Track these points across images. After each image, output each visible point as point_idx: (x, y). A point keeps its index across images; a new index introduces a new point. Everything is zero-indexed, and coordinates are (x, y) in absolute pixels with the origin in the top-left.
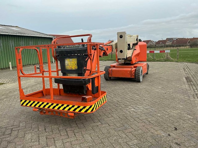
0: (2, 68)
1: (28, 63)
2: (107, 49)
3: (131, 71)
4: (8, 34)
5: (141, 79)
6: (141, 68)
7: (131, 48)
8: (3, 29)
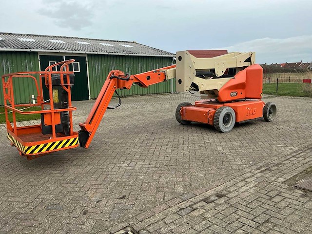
1: (133, 93)
2: (149, 78)
3: (208, 113)
4: (107, 53)
5: (227, 128)
6: (224, 110)
7: (218, 76)
8: (110, 46)
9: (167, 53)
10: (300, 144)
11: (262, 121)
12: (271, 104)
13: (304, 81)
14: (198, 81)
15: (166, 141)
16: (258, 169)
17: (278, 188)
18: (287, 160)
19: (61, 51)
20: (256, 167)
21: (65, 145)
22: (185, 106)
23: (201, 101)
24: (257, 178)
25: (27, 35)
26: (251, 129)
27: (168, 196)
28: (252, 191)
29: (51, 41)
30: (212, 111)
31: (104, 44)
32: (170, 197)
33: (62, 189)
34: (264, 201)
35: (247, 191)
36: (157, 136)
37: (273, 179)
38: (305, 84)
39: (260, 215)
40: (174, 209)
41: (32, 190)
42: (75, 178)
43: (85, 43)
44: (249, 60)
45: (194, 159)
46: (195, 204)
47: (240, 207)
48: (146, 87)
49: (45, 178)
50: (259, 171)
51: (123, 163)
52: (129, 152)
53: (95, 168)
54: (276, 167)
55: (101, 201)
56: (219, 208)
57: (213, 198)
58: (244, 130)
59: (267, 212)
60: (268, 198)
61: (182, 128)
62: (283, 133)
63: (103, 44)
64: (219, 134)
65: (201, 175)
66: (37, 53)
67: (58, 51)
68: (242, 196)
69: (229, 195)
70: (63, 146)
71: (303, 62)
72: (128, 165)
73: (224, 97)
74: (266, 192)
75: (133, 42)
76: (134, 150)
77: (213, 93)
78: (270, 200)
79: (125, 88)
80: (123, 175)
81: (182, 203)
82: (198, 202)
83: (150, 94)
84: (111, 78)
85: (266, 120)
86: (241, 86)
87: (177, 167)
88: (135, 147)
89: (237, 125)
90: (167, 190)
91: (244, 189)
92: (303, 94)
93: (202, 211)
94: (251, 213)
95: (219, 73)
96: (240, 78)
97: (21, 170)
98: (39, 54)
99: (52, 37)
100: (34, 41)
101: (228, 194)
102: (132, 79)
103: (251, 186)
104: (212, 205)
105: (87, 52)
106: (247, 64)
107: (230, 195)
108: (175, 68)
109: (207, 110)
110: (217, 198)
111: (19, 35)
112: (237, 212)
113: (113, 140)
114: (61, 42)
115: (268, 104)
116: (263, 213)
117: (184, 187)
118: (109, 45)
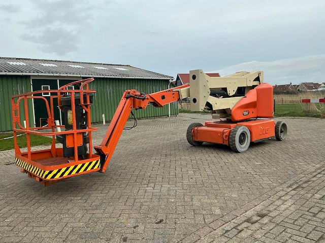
0: (95, 121)
2: (163, 97)
3: (223, 133)
4: (103, 77)
5: (243, 147)
6: (240, 129)
7: (230, 95)
8: (105, 70)
9: (163, 76)
10: (321, 161)
11: (274, 140)
12: (282, 123)
13: (303, 101)
14: (212, 100)
15: (184, 163)
16: (289, 187)
17: (317, 205)
18: (314, 177)
19: (55, 75)
20: (287, 185)
21: (87, 168)
22: (196, 127)
23: (212, 121)
24: (293, 196)
25: (17, 59)
26: (266, 148)
27: (208, 218)
28: (292, 208)
29: (43, 64)
30: (227, 130)
31: (99, 68)
32: (211, 220)
33: (90, 216)
34: (310, 218)
35: (287, 209)
36: (173, 158)
37: (309, 195)
38: (305, 104)
39: (311, 232)
40: (219, 232)
41: (57, 218)
42: (101, 204)
43: (78, 66)
44: (258, 79)
45: (221, 179)
46: (239, 225)
47: (287, 225)
48: (161, 106)
49: (67, 205)
50: (291, 189)
51: (147, 187)
52: (149, 174)
53: (119, 192)
54: (306, 185)
55: (138, 226)
56: (267, 228)
57: (255, 218)
58: (260, 150)
59: (317, 229)
60: (311, 214)
61: (194, 149)
62: (299, 151)
63: (97, 67)
64: (236, 154)
65: (234, 196)
66: (29, 76)
67: (52, 75)
68: (284, 214)
69: (270, 215)
70: (85, 170)
71: (292, 84)
72: (154, 188)
73: (237, 116)
74: (307, 209)
75: (127, 66)
76: (153, 173)
77: (225, 112)
78: (314, 216)
79: (141, 108)
80: (151, 199)
81: (224, 226)
82: (241, 224)
83: (147, 118)
84: (127, 98)
85: (278, 139)
86: (253, 105)
87: (206, 188)
88: (154, 169)
89: (253, 145)
90: (204, 212)
91: (283, 207)
92: (304, 114)
93: (250, 232)
94: (301, 230)
95: (231, 92)
96: (251, 97)
97: (37, 198)
98: (32, 78)
99: (42, 60)
100: (25, 64)
101: (269, 213)
102: (148, 99)
103: (290, 204)
104: (257, 225)
105: (82, 76)
106: (256, 83)
107: (272, 214)
108: (188, 87)
109: (221, 130)
110: (259, 218)
111: (7, 58)
112: (287, 230)
113: (126, 163)
114: (53, 65)
115: (279, 123)
116: (314, 230)
117: (221, 208)
118: (103, 68)
